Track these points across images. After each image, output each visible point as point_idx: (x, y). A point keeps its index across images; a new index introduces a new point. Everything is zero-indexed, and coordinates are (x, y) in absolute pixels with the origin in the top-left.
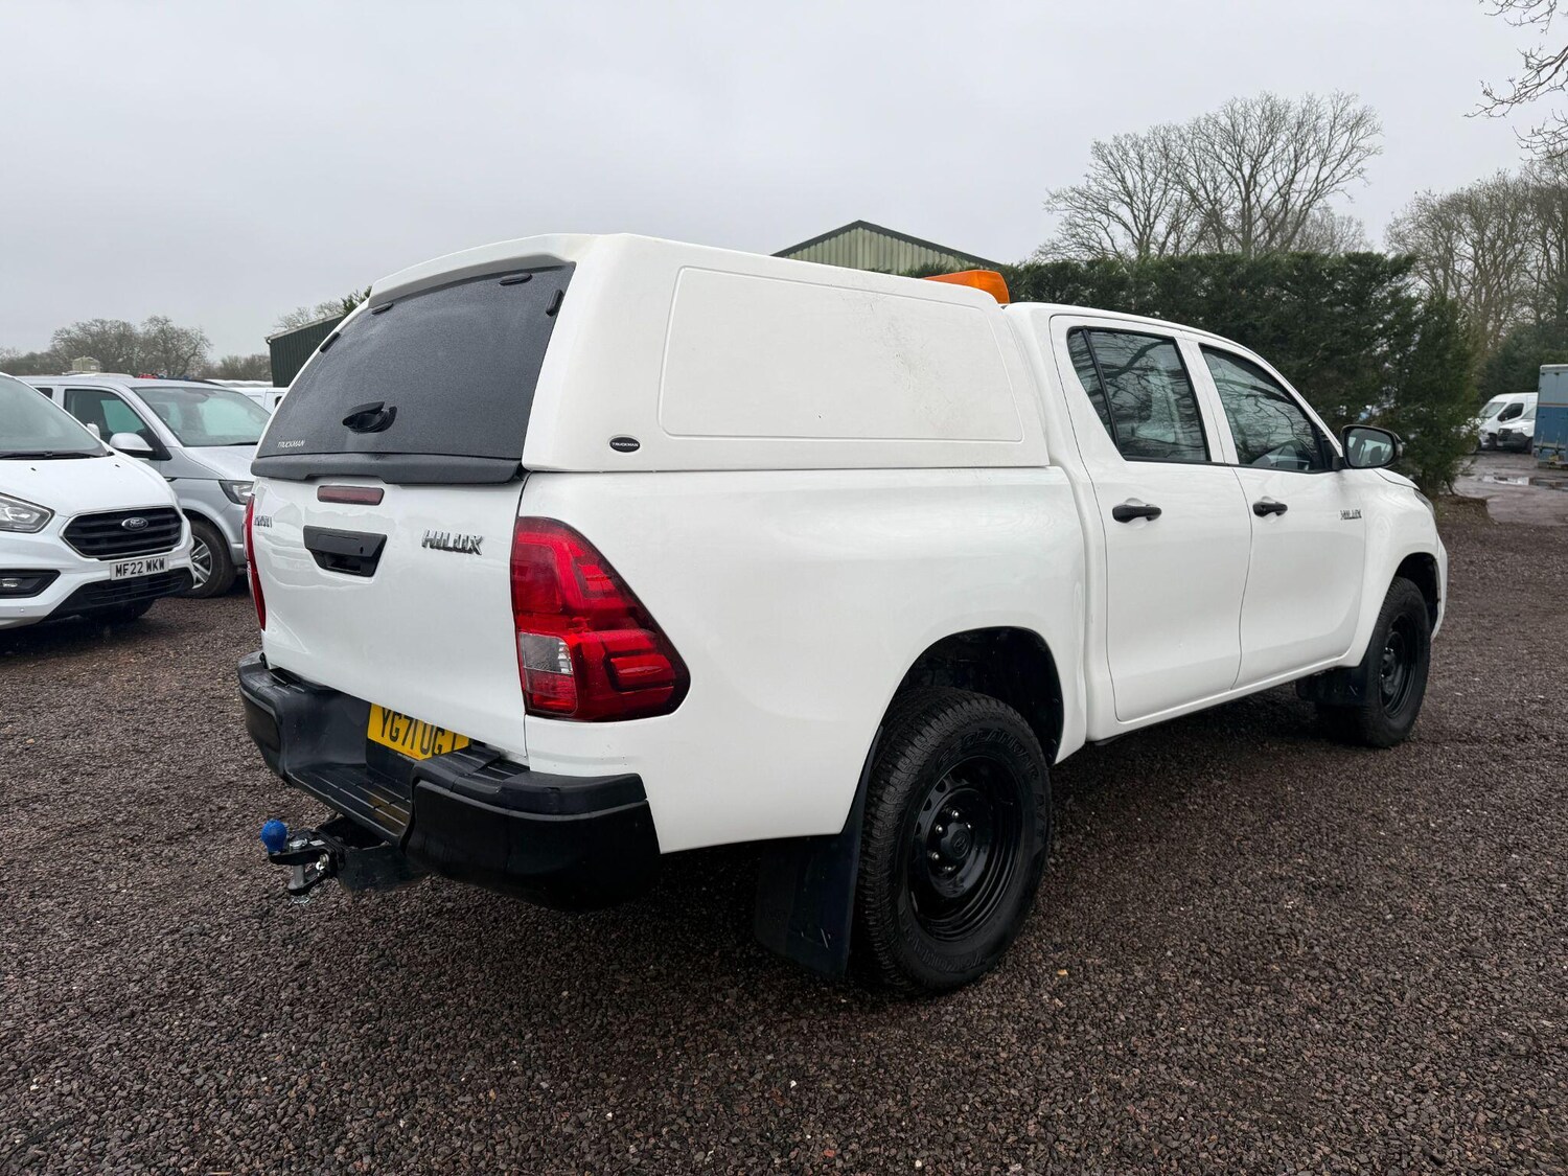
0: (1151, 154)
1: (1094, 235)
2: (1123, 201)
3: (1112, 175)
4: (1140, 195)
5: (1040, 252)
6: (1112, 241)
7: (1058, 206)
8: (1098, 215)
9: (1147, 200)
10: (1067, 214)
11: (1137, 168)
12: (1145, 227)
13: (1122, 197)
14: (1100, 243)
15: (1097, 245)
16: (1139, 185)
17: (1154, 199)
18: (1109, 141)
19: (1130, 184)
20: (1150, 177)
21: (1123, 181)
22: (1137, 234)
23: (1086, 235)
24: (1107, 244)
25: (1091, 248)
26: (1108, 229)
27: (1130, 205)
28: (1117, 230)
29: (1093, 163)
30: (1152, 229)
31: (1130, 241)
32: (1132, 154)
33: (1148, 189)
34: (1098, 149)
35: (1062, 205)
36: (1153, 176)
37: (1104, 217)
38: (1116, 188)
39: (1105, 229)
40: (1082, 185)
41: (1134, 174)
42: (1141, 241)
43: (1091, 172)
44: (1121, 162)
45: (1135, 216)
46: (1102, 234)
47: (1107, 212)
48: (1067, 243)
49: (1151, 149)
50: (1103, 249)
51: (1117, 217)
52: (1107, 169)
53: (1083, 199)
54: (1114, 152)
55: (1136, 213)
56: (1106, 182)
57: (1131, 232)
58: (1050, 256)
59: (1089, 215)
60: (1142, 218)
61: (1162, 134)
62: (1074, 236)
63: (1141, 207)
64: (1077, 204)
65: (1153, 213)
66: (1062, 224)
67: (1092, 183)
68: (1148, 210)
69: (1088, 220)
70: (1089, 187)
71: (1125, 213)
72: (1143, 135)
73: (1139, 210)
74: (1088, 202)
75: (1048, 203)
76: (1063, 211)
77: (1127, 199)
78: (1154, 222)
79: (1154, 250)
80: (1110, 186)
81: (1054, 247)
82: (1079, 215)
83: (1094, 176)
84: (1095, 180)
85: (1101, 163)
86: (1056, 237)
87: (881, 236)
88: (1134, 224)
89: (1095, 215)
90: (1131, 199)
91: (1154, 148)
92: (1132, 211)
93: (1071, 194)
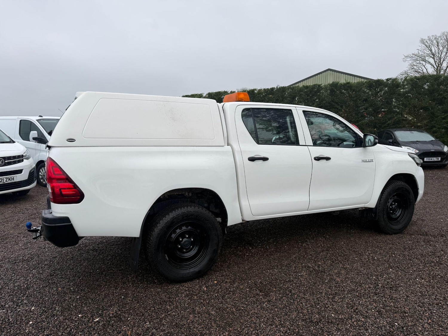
0: (441, 41)
1: (420, 68)
2: (431, 57)
3: (427, 49)
4: (437, 55)
5: (401, 74)
6: (427, 70)
7: (407, 60)
8: (422, 62)
9: (440, 56)
10: (410, 62)
11: (437, 46)
12: (439, 64)
13: (431, 55)
14: (423, 71)
15: (421, 71)
16: (437, 51)
17: (442, 56)
18: (426, 38)
19: (433, 51)
20: (441, 48)
21: (431, 50)
22: (436, 67)
23: (417, 68)
24: (425, 71)
25: (419, 72)
26: (425, 66)
27: (434, 58)
28: (428, 66)
29: (420, 46)
30: (441, 65)
31: (433, 69)
32: (434, 41)
33: (440, 53)
34: (422, 41)
35: (409, 59)
36: (442, 48)
37: (424, 62)
38: (428, 53)
39: (424, 66)
40: (416, 52)
41: (435, 48)
42: (437, 69)
43: (419, 48)
44: (430, 44)
45: (435, 61)
46: (423, 67)
47: (425, 60)
48: (411, 71)
49: (441, 39)
50: (423, 73)
51: (429, 62)
52: (426, 47)
53: (416, 57)
54: (428, 41)
55: (436, 60)
56: (425, 51)
57: (433, 66)
58: (404, 75)
59: (418, 62)
60: (438, 62)
61: (446, 34)
62: (412, 69)
63: (438, 59)
64: (414, 59)
65: (442, 60)
66: (409, 65)
67: (419, 52)
68: (440, 59)
69: (417, 63)
70: (419, 53)
71: (432, 61)
72: (438, 35)
73: (437, 60)
74: (418, 58)
75: (404, 59)
76: (409, 61)
77: (433, 56)
78: (442, 63)
79: (442, 72)
80: (427, 52)
81: (406, 73)
82: (415, 62)
83: (420, 49)
84: (420, 51)
85: (423, 45)
86: (406, 69)
87: (336, 73)
88: (435, 64)
89: (420, 62)
90: (434, 56)
91: (443, 39)
92: (434, 60)
93: (412, 56)
